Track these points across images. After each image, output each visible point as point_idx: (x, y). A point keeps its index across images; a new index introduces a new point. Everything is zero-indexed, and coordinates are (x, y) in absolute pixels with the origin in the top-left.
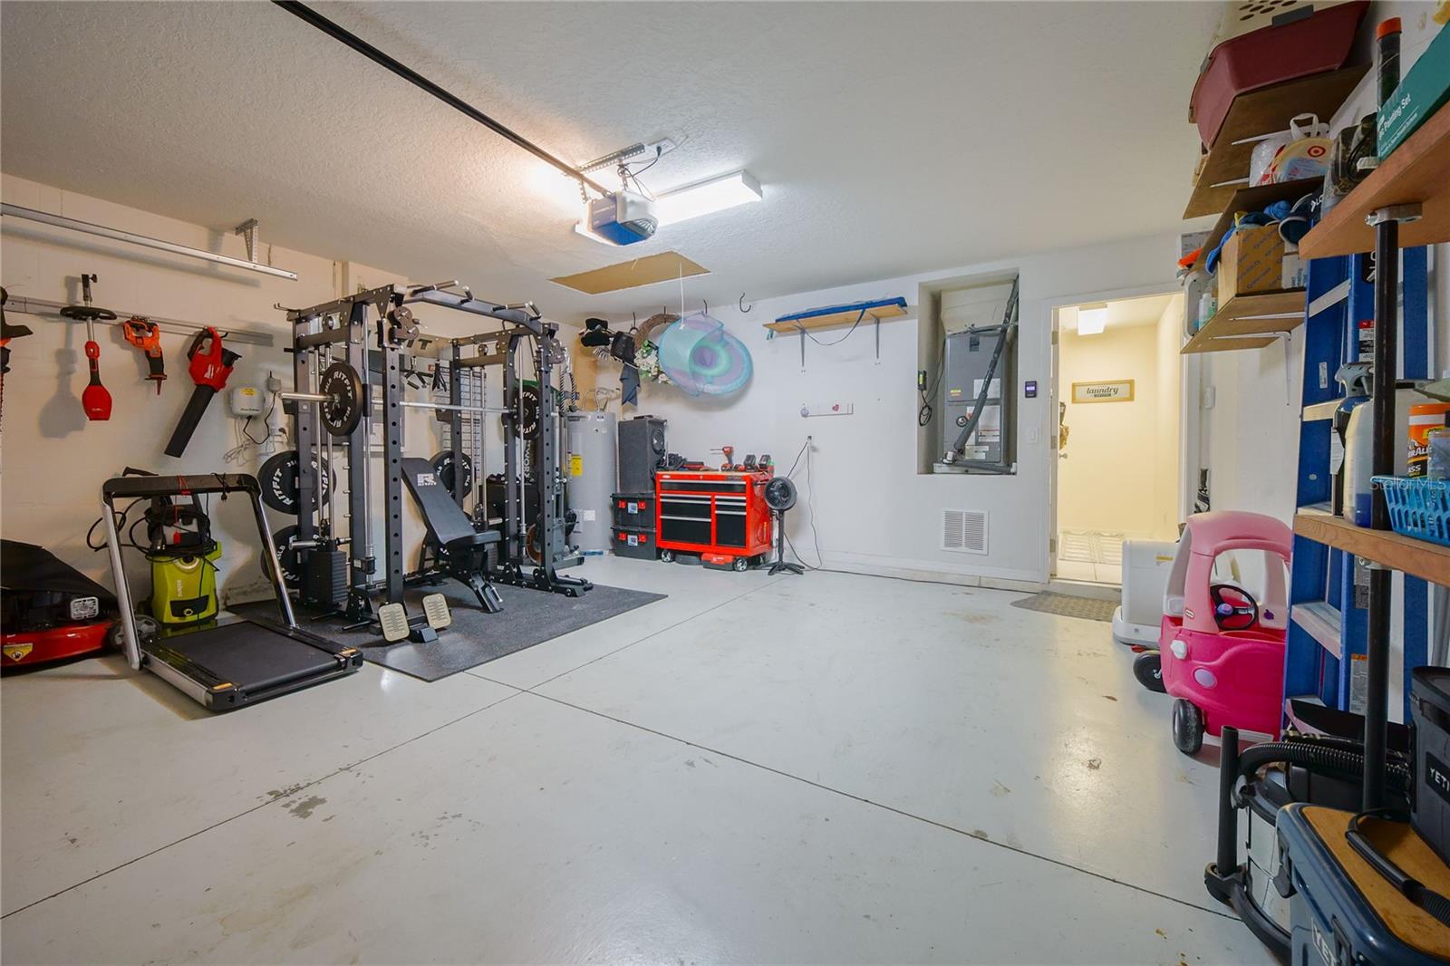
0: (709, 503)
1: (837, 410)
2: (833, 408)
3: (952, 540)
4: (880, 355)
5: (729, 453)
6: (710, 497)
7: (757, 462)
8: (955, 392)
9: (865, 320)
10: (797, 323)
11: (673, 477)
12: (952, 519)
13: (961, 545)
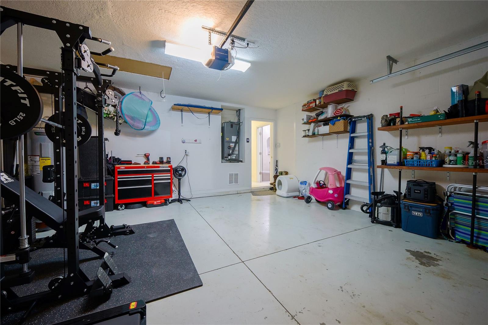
0: (151, 178)
1: (196, 141)
2: (195, 141)
3: (231, 182)
4: (210, 125)
5: (147, 156)
6: (151, 176)
7: (165, 160)
8: (227, 139)
9: (213, 113)
10: (179, 107)
11: (126, 168)
12: (231, 175)
13: (233, 183)
